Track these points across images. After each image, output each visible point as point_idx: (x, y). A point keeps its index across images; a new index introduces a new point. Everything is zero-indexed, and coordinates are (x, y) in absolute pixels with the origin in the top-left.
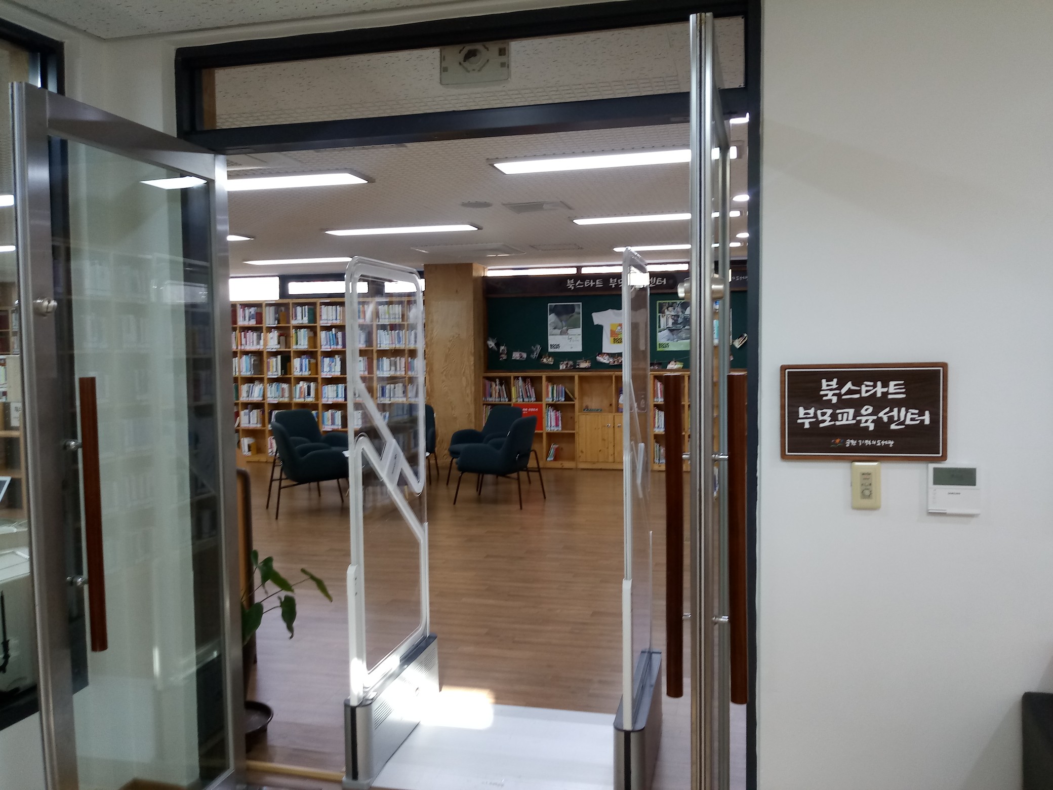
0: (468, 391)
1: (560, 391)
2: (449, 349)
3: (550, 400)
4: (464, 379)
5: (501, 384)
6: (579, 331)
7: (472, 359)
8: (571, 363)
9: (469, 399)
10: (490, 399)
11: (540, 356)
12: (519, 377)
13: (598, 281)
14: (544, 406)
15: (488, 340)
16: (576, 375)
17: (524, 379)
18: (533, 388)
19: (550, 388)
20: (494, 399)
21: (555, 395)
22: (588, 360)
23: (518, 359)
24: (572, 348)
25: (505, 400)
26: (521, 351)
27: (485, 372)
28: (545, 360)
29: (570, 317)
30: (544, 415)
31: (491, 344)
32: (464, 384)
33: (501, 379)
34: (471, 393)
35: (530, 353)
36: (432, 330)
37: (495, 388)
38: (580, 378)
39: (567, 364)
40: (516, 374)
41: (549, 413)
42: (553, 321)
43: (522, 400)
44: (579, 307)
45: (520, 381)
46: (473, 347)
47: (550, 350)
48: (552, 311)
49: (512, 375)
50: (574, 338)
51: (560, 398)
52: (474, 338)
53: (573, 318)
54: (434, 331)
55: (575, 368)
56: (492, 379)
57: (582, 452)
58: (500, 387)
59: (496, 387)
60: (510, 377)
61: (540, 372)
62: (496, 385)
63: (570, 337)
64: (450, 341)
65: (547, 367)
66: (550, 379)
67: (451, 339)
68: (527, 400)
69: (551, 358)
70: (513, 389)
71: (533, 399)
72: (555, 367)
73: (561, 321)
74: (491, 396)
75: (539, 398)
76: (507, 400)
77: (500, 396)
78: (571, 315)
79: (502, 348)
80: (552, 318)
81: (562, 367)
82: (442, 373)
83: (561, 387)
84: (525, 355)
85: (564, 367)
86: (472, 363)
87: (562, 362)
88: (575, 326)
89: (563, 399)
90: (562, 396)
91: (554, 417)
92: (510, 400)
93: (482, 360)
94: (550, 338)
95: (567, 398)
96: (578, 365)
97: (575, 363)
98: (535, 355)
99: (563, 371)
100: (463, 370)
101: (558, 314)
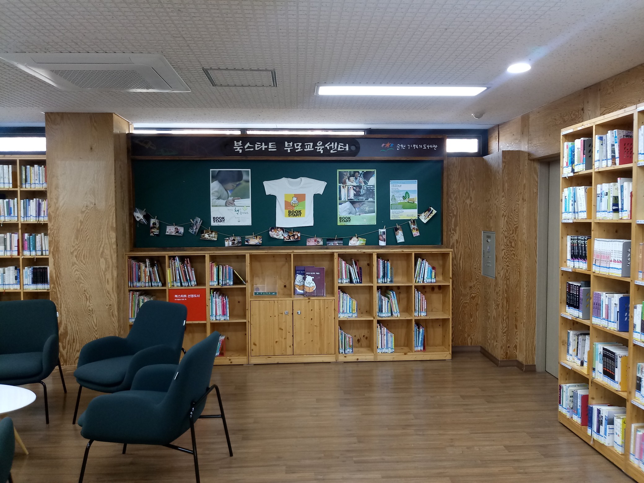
0: (109, 276)
1: (227, 274)
2: (81, 222)
3: (215, 284)
4: (102, 260)
5: (152, 265)
6: (248, 202)
7: (113, 235)
8: (238, 239)
9: (110, 286)
10: (138, 284)
11: (201, 231)
12: (175, 256)
13: (270, 144)
14: (208, 291)
15: (135, 211)
16: (247, 253)
17: (182, 259)
18: (193, 269)
19: (215, 270)
20: (143, 284)
21: (221, 277)
22: (258, 235)
23: (173, 234)
24: (239, 222)
25: (157, 285)
26: (177, 223)
27: (131, 251)
28: (206, 236)
29: (237, 185)
30: (208, 302)
31: (139, 216)
32: (103, 266)
33: (152, 259)
34: (112, 278)
35: (187, 227)
36: (57, 199)
37: (145, 271)
38: (251, 256)
39: (234, 240)
40: (172, 253)
41: (214, 300)
42: (216, 189)
43: (179, 284)
44: (247, 174)
45: (177, 263)
46: (114, 221)
47: (213, 224)
48: (215, 178)
49: (167, 254)
50: (242, 210)
51: (228, 281)
52: (116, 210)
53: (240, 187)
54: (61, 198)
55: (243, 245)
56: (141, 260)
57: (255, 344)
58: (151, 269)
59: (146, 269)
60: (165, 257)
61: (201, 250)
62: (146, 267)
63: (237, 208)
64: (83, 212)
65: (209, 244)
66: (213, 259)
67: (84, 209)
68: (186, 284)
69: (214, 234)
70: (169, 272)
71: (194, 283)
72: (219, 244)
73: (226, 190)
74: (139, 280)
75: (200, 281)
76: (160, 284)
77: (151, 280)
78: (238, 183)
79: (152, 221)
80: (215, 186)
81: (228, 243)
82: (72, 253)
83: (229, 269)
84: (181, 230)
85: (231, 243)
86: (114, 240)
87: (228, 238)
88: (243, 196)
89: (232, 283)
90: (229, 279)
91: (220, 304)
92: (164, 284)
93: (128, 236)
94: (212, 209)
95: (237, 281)
96: (247, 241)
97: (243, 239)
98: (195, 230)
99: (229, 248)
100: (101, 249)
101: (222, 182)
